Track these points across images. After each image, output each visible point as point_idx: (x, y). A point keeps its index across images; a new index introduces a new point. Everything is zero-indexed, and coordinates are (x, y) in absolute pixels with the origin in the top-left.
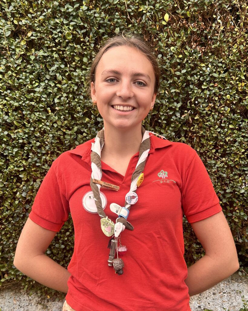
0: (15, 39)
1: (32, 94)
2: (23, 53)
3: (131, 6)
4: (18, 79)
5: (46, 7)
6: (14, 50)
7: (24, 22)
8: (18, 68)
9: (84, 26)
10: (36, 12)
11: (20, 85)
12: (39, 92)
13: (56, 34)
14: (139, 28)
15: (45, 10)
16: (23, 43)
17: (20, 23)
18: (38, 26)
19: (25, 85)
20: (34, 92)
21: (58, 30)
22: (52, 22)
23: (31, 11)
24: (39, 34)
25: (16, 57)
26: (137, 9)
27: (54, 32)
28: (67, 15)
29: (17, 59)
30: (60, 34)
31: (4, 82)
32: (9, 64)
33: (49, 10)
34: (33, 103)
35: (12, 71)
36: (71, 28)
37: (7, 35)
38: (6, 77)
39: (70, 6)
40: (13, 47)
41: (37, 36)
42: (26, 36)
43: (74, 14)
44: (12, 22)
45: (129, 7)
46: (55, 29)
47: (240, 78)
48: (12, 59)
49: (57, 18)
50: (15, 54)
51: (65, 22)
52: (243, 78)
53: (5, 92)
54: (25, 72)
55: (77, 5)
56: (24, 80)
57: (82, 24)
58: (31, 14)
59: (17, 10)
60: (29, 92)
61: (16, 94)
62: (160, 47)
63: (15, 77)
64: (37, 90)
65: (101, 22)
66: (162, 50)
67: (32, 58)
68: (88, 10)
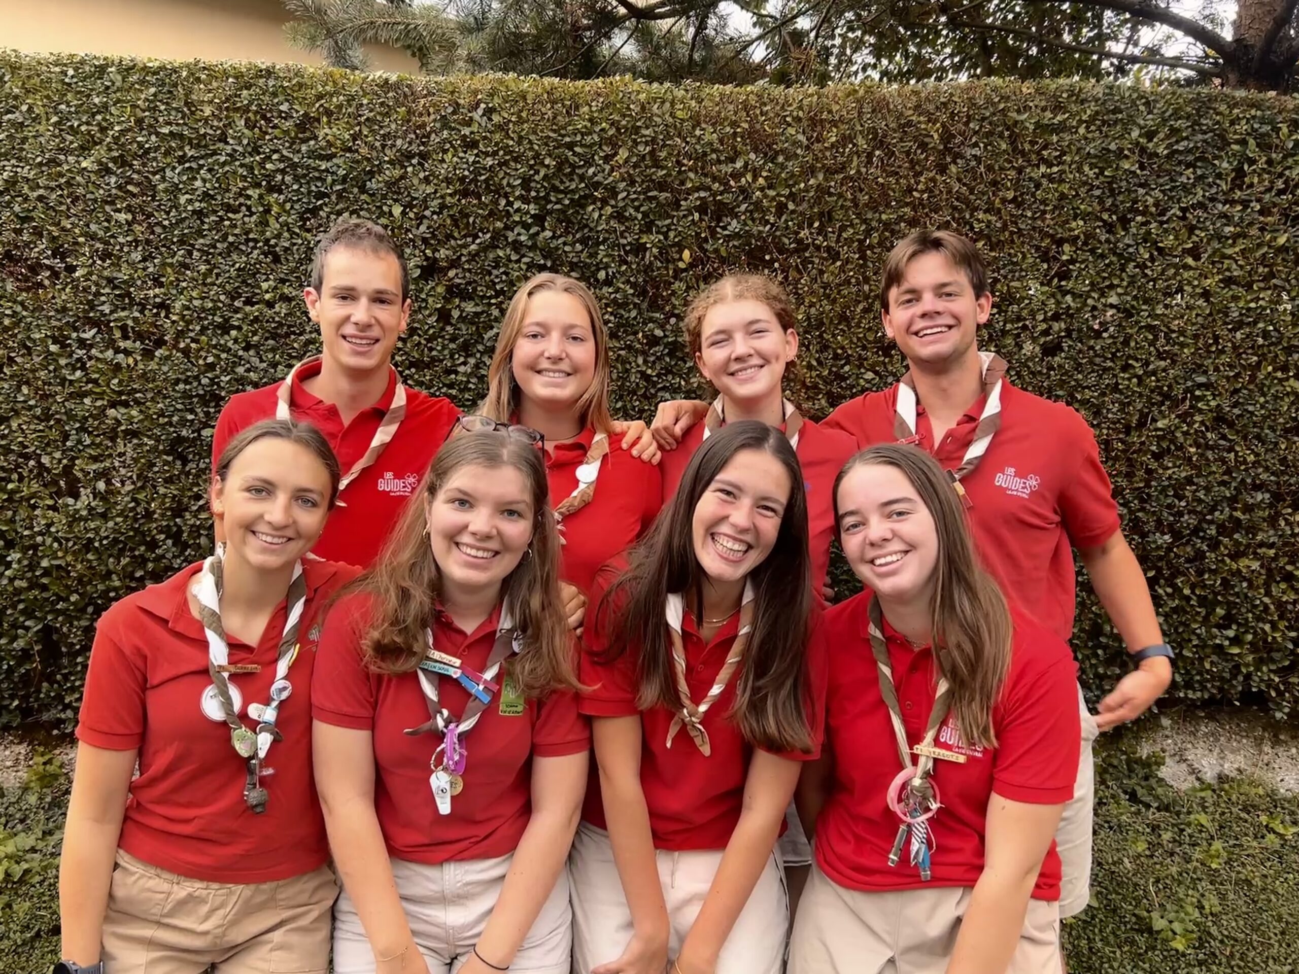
0: (427, 281)
1: (453, 376)
2: (439, 306)
3: (627, 235)
4: (431, 349)
5: (481, 230)
6: (424, 300)
7: (443, 253)
8: (431, 331)
9: (545, 265)
10: (465, 236)
11: (433, 359)
12: (465, 374)
13: (497, 277)
14: (639, 272)
15: (480, 234)
16: (440, 290)
17: (437, 255)
18: (468, 261)
19: (442, 361)
20: (456, 373)
21: (502, 270)
22: (491, 256)
23: (456, 234)
24: (467, 274)
25: (427, 312)
26: (637, 240)
27: (495, 272)
28: (516, 246)
29: (430, 315)
30: (504, 277)
31: (406, 353)
32: (416, 325)
33: (489, 235)
34: (454, 392)
35: (419, 336)
36: (524, 267)
37: (415, 276)
38: (409, 345)
39: (523, 231)
40: (423, 296)
41: (464, 278)
42: (446, 275)
43: (530, 243)
44: (423, 252)
45: (623, 237)
46: (497, 267)
47: (809, 362)
48: (420, 316)
49: (498, 247)
50: (426, 308)
51: (514, 257)
52: (815, 363)
53: (407, 372)
54: (443, 337)
55: (533, 230)
56: (439, 351)
57: (542, 262)
58: (456, 239)
59: (432, 233)
60: (448, 372)
61: (425, 376)
62: (674, 307)
63: (425, 346)
64: (462, 369)
65: (575, 260)
66: (676, 312)
67: (456, 314)
68: (553, 237)
